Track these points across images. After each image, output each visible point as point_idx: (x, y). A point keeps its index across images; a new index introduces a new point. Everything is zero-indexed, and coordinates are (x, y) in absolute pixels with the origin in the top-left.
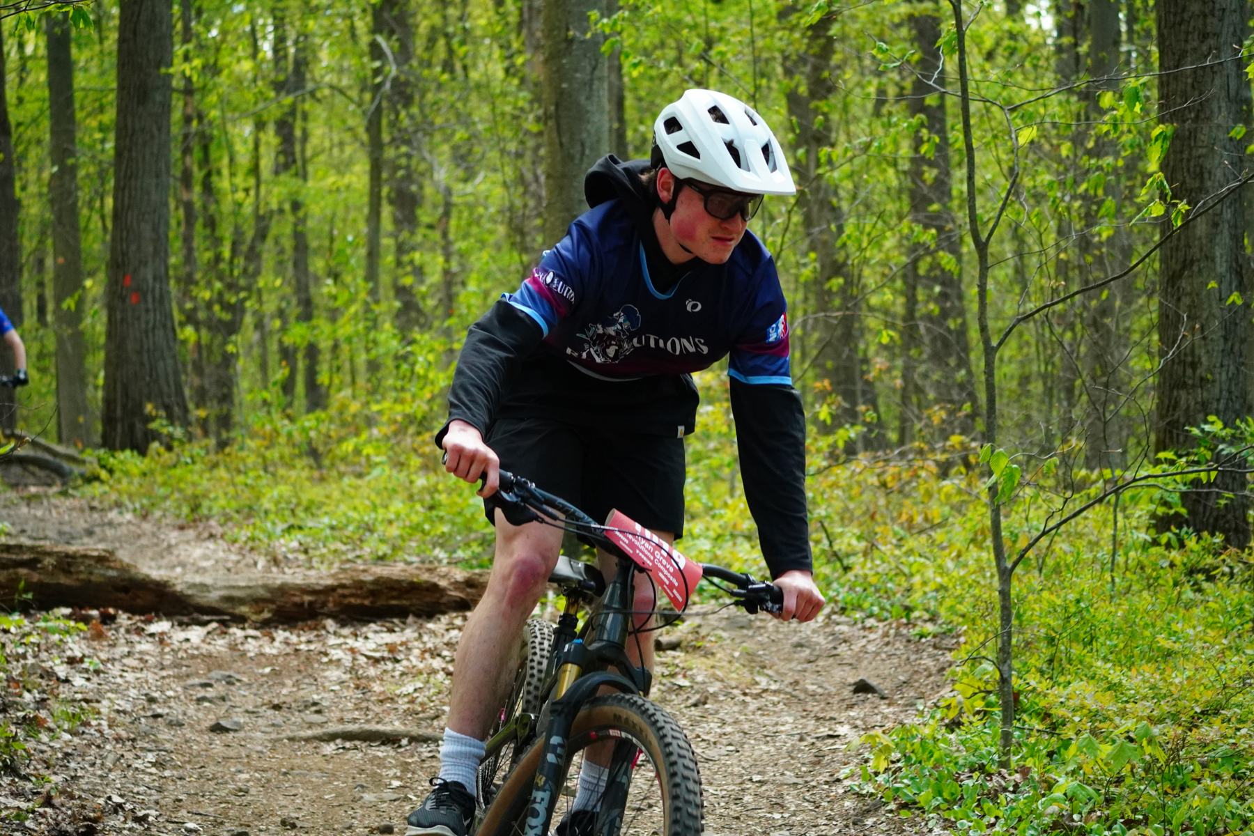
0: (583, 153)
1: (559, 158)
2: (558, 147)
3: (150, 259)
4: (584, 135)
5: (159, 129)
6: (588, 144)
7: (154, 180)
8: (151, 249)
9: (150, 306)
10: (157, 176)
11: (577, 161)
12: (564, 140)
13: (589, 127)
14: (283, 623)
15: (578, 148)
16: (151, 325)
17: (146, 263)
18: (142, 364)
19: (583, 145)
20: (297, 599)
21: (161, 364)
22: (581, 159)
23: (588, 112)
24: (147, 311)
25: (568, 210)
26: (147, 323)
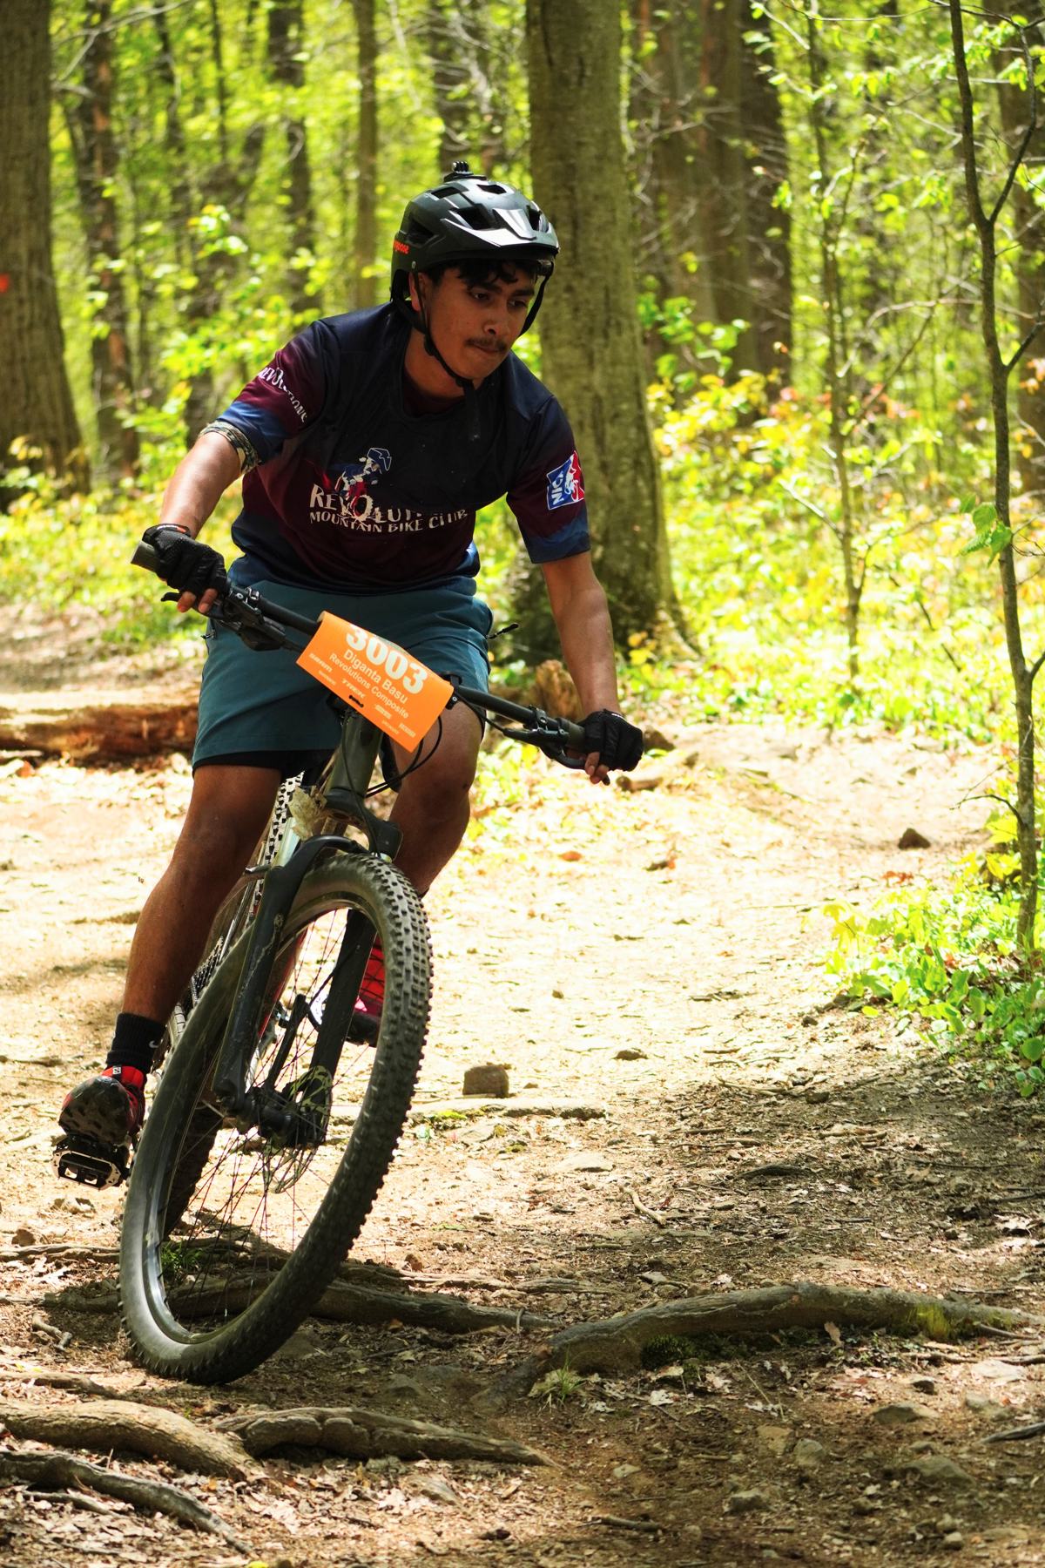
0: (582, 76)
1: (547, 83)
2: (545, 66)
3: (23, 225)
4: (584, 48)
5: (34, 34)
6: (588, 61)
7: (27, 111)
8: (24, 210)
9: (24, 293)
10: (32, 102)
11: (573, 87)
12: (554, 56)
13: (591, 36)
14: (115, 761)
15: (575, 67)
16: (26, 323)
17: (18, 231)
18: (14, 381)
19: (581, 63)
20: (132, 726)
21: (42, 380)
22: (580, 84)
23: (589, 14)
24: (21, 302)
25: (561, 157)
26: (21, 319)
